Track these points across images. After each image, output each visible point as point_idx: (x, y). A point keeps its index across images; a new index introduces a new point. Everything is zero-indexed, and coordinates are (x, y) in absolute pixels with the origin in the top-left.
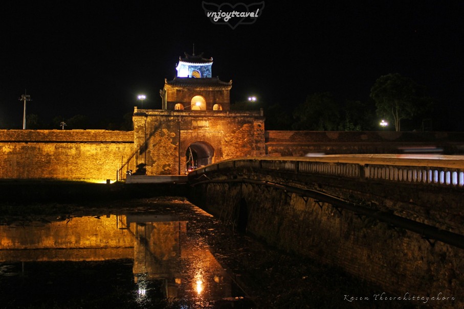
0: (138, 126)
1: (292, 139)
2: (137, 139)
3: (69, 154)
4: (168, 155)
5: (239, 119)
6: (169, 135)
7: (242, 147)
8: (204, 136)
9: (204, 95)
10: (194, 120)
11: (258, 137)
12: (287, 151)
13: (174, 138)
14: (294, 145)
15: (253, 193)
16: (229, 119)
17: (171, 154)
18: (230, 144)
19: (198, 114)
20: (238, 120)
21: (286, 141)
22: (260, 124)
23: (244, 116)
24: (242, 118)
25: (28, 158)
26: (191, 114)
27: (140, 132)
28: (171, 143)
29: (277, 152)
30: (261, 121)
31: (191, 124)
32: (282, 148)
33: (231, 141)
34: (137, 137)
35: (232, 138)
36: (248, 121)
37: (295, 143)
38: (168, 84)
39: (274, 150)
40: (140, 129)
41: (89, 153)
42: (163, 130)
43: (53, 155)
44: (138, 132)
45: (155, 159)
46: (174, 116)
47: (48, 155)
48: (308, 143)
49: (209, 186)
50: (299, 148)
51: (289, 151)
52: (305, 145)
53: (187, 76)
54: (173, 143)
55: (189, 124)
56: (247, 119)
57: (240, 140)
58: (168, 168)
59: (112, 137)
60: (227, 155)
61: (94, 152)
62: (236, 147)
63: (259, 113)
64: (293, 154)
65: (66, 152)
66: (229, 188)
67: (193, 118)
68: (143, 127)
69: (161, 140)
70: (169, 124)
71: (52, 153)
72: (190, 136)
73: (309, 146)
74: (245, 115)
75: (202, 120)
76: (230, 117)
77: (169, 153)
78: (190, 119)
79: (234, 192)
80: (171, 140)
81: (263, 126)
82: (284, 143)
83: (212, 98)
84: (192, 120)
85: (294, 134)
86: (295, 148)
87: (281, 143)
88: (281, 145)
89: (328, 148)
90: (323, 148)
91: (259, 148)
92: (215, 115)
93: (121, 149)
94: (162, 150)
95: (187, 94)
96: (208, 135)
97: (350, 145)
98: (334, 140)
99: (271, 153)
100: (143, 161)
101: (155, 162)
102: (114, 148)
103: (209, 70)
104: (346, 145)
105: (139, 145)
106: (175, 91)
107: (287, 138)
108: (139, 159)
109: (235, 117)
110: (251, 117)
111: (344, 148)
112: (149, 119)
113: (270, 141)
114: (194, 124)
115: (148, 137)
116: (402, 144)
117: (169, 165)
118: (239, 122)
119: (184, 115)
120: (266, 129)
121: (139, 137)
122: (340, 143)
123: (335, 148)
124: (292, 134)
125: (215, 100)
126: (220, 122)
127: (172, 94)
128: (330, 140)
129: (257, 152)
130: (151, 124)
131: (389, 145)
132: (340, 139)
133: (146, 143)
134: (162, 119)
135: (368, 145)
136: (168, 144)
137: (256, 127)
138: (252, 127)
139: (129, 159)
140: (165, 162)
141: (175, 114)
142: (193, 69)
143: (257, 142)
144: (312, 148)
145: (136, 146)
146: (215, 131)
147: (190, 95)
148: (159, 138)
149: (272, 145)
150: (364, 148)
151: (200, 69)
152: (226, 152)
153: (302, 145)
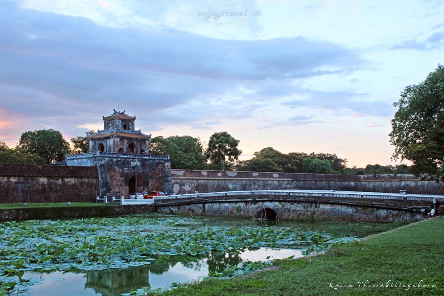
0: (101, 164)
1: (184, 175)
2: (101, 174)
6: (119, 171)
7: (159, 180)
8: (138, 172)
10: (132, 161)
11: (167, 173)
12: (182, 183)
13: (121, 173)
14: (185, 179)
18: (153, 178)
19: (134, 157)
21: (181, 176)
23: (160, 160)
24: (158, 161)
25: (30, 187)
26: (130, 157)
30: (168, 163)
32: (179, 181)
34: (100, 172)
35: (154, 174)
41: (70, 184)
42: (115, 167)
43: (47, 185)
44: (101, 168)
45: (111, 188)
46: (121, 158)
47: (43, 185)
48: (192, 178)
50: (188, 181)
54: (121, 176)
55: (130, 164)
57: (157, 175)
59: (84, 171)
60: (151, 185)
61: (74, 182)
62: (156, 180)
63: (167, 157)
65: (55, 182)
70: (118, 163)
71: (46, 183)
72: (130, 172)
73: (193, 180)
75: (136, 161)
76: (152, 159)
77: (119, 184)
78: (130, 160)
81: (170, 166)
82: (181, 178)
83: (139, 145)
84: (131, 161)
86: (186, 181)
87: (179, 177)
88: (179, 179)
89: (203, 181)
90: (200, 181)
91: (168, 181)
92: (144, 158)
93: (90, 180)
94: (115, 181)
95: (126, 141)
96: (140, 171)
97: (213, 180)
98: (205, 176)
99: (174, 184)
100: (104, 190)
101: (111, 190)
102: (86, 180)
103: (133, 125)
104: (211, 180)
105: (102, 178)
106: (118, 139)
107: (182, 174)
108: (102, 187)
109: (155, 160)
110: (163, 160)
111: (210, 181)
112: (107, 159)
113: (173, 176)
114: (133, 164)
115: (107, 172)
116: (238, 180)
117: (119, 192)
118: (157, 163)
119: (126, 157)
120: (171, 168)
121: (102, 172)
122: (208, 178)
123: (206, 181)
124: (184, 172)
125: (141, 147)
126: (147, 163)
127: (117, 141)
128: (203, 176)
129: (167, 183)
130: (108, 163)
131: (232, 180)
132: (208, 176)
133: (106, 176)
134: (115, 160)
135: (222, 180)
136: (118, 177)
137: (166, 167)
138: (164, 166)
139: (96, 188)
140: (117, 190)
141: (121, 156)
142: (124, 123)
143: (167, 176)
144: (194, 181)
145: (100, 179)
146: (144, 169)
147: (127, 143)
148: (113, 173)
149: (174, 179)
150: (220, 181)
151: (128, 123)
152: (151, 183)
153: (190, 179)
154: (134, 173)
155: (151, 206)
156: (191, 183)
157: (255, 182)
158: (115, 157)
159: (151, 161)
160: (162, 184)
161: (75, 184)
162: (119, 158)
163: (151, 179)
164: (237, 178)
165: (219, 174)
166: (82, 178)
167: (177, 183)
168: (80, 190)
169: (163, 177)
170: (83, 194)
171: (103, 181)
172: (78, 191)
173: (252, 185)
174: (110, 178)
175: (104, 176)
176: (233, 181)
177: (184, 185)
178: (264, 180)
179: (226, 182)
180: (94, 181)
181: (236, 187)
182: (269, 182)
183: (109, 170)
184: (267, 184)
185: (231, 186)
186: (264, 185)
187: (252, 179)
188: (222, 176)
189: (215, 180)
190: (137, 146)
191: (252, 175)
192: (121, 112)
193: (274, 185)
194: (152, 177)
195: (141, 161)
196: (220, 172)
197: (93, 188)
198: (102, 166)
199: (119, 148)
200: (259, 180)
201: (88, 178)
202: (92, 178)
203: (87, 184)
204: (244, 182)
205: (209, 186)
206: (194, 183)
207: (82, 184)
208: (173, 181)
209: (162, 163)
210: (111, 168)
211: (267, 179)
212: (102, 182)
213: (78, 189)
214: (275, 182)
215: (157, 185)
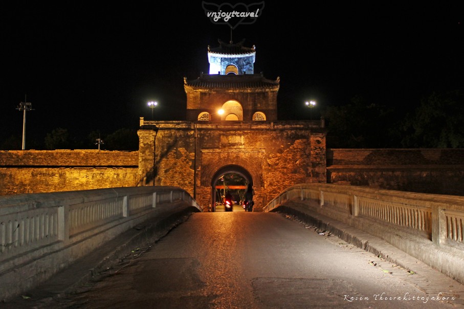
0: (144, 145)
1: (368, 160)
2: (143, 163)
3: (50, 183)
4: (186, 184)
5: (289, 133)
6: (187, 157)
7: (292, 173)
8: (237, 157)
9: (239, 98)
10: (224, 135)
11: (316, 158)
12: (360, 178)
13: (194, 161)
14: (371, 170)
16: (274, 132)
17: (190, 183)
18: (275, 169)
19: (230, 127)
20: (287, 134)
21: (359, 163)
22: (320, 139)
23: (296, 129)
24: (293, 132)
26: (219, 127)
27: (147, 152)
28: (190, 167)
29: (344, 180)
30: (320, 135)
31: (220, 141)
32: (352, 174)
33: (277, 164)
34: (143, 160)
35: (278, 160)
36: (302, 135)
37: (372, 167)
38: (188, 84)
39: (339, 177)
40: (147, 148)
41: (77, 181)
42: (179, 149)
43: (29, 185)
44: (144, 152)
46: (195, 130)
47: (22, 184)
48: (392, 167)
50: (379, 173)
51: (363, 178)
52: (388, 170)
53: (218, 73)
54: (193, 167)
55: (217, 141)
56: (299, 133)
57: (289, 163)
59: (108, 160)
60: (271, 184)
61: (84, 180)
62: (283, 173)
63: (319, 124)
64: (370, 182)
65: (46, 180)
67: (222, 132)
68: (151, 145)
69: (175, 164)
70: (188, 140)
71: (28, 182)
72: (217, 158)
73: (393, 171)
74: (298, 126)
75: (235, 135)
76: (275, 130)
77: (187, 182)
78: (217, 133)
80: (191, 163)
81: (324, 142)
82: (356, 167)
83: (251, 103)
84: (220, 135)
85: (371, 154)
86: (372, 174)
88: (351, 170)
89: (424, 174)
90: (415, 174)
91: (317, 175)
92: (254, 127)
94: (177, 178)
95: (215, 97)
96: (244, 156)
98: (433, 162)
103: (250, 63)
105: (145, 171)
106: (198, 95)
107: (361, 159)
109: (282, 130)
110: (306, 129)
112: (160, 134)
114: (223, 141)
115: (158, 158)
118: (288, 137)
119: (210, 127)
121: (145, 160)
122: (443, 166)
123: (435, 174)
124: (368, 153)
125: (254, 105)
127: (194, 97)
128: (428, 162)
129: (314, 180)
130: (162, 141)
134: (179, 134)
136: (186, 169)
137: (313, 144)
138: (308, 143)
144: (398, 173)
146: (253, 149)
147: (219, 100)
148: (174, 161)
149: (338, 170)
151: (237, 62)
152: (269, 180)
153: (384, 170)
154: (228, 159)
158: (179, 130)
160: (303, 181)
162: (190, 130)
163: (270, 171)
174: (166, 171)
175: (150, 167)
183: (163, 156)
194: (272, 168)
195: (247, 134)
198: (147, 146)
209: (303, 137)
210: (168, 151)
215: (286, 183)
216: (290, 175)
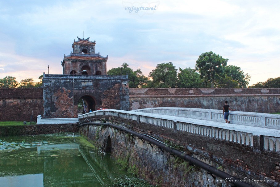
0: (46, 86)
1: (146, 93)
2: (45, 94)
4: (66, 104)
5: (113, 81)
6: (66, 92)
7: (114, 99)
8: (90, 92)
10: (83, 82)
11: (124, 92)
12: (143, 101)
13: (69, 94)
14: (147, 97)
15: (115, 133)
16: (106, 80)
17: (68, 104)
18: (107, 97)
19: (86, 78)
20: (112, 81)
21: (143, 94)
22: (126, 84)
23: (116, 79)
24: (114, 80)
26: (81, 78)
27: (47, 89)
28: (68, 96)
30: (126, 82)
31: (81, 84)
32: (140, 99)
33: (107, 95)
34: (45, 93)
35: (108, 93)
36: (118, 82)
37: (148, 96)
40: (47, 88)
41: (12, 104)
42: (62, 88)
44: (45, 89)
45: (57, 107)
48: (156, 96)
49: (90, 126)
50: (151, 99)
51: (144, 101)
54: (70, 96)
55: (80, 84)
57: (113, 94)
58: (66, 113)
59: (28, 93)
60: (105, 104)
61: (16, 103)
62: (110, 99)
63: (125, 77)
64: (147, 103)
66: (101, 129)
67: (82, 80)
68: (49, 86)
69: (61, 95)
70: (66, 84)
72: (80, 92)
73: (157, 97)
74: (116, 78)
75: (88, 81)
76: (106, 79)
77: (67, 103)
78: (80, 81)
79: (104, 132)
80: (68, 95)
82: (141, 96)
83: (95, 67)
84: (82, 81)
85: (148, 90)
86: (148, 99)
87: (139, 96)
88: (139, 97)
89: (169, 99)
90: (166, 99)
91: (125, 100)
92: (97, 78)
93: (35, 100)
94: (62, 101)
95: (79, 64)
96: (92, 91)
97: (183, 97)
98: (172, 94)
99: (132, 102)
100: (49, 109)
101: (57, 109)
102: (30, 101)
103: (93, 49)
104: (180, 97)
105: (46, 98)
106: (70, 62)
107: (143, 93)
108: (47, 107)
109: (109, 80)
110: (120, 79)
111: (179, 99)
112: (53, 81)
113: (132, 95)
114: (83, 84)
115: (53, 92)
116: (215, 96)
117: (67, 111)
118: (112, 82)
119: (77, 78)
120: (129, 87)
121: (46, 93)
122: (176, 96)
123: (173, 99)
124: (146, 90)
125: (96, 68)
126: (100, 82)
127: (69, 64)
128: (170, 94)
129: (124, 102)
130: (54, 84)
131: (206, 97)
132: (177, 93)
133: (51, 97)
134: (62, 81)
135: (194, 97)
136: (66, 97)
137: (123, 86)
138: (121, 85)
139: (40, 108)
140: (64, 109)
141: (70, 78)
142: (83, 48)
143: (124, 95)
144: (159, 99)
145: (44, 99)
146: (97, 88)
147: (80, 65)
148: (60, 94)
149: (134, 97)
150: (191, 98)
151: (87, 48)
152: (104, 102)
153: (153, 97)
154: (85, 93)
155: (73, 125)
156: (154, 101)
157: (237, 98)
158: (62, 79)
159: (106, 81)
160: (119, 102)
161: (18, 104)
162: (68, 79)
163: (105, 98)
164: (213, 95)
165: (191, 92)
166: (25, 99)
167: (136, 101)
168: (22, 110)
169: (119, 96)
170: (25, 113)
171: (48, 101)
172: (20, 110)
173: (233, 101)
174: (56, 98)
175: (49, 96)
176: (209, 98)
177: (146, 103)
178: (249, 96)
179: (199, 99)
180: (39, 101)
181: (212, 103)
182: (256, 97)
183: (55, 91)
184: (253, 100)
185: (205, 103)
186: (249, 100)
187: (233, 95)
188: (194, 94)
189: (186, 97)
190: (92, 68)
191: (234, 91)
192: (85, 39)
193: (262, 100)
194: (105, 96)
195: (94, 81)
196: (192, 89)
197: (37, 108)
198: (47, 87)
199: (71, 71)
200: (242, 96)
201: (32, 98)
202: (37, 98)
203: (30, 104)
204: (222, 99)
205: (177, 103)
206: (158, 100)
207: (24, 104)
208: (132, 100)
209: (119, 83)
210: (57, 89)
211: (253, 95)
212: (46, 102)
213: (20, 109)
214: (263, 98)
215: (112, 103)
216: (113, 100)
